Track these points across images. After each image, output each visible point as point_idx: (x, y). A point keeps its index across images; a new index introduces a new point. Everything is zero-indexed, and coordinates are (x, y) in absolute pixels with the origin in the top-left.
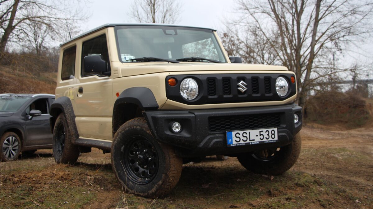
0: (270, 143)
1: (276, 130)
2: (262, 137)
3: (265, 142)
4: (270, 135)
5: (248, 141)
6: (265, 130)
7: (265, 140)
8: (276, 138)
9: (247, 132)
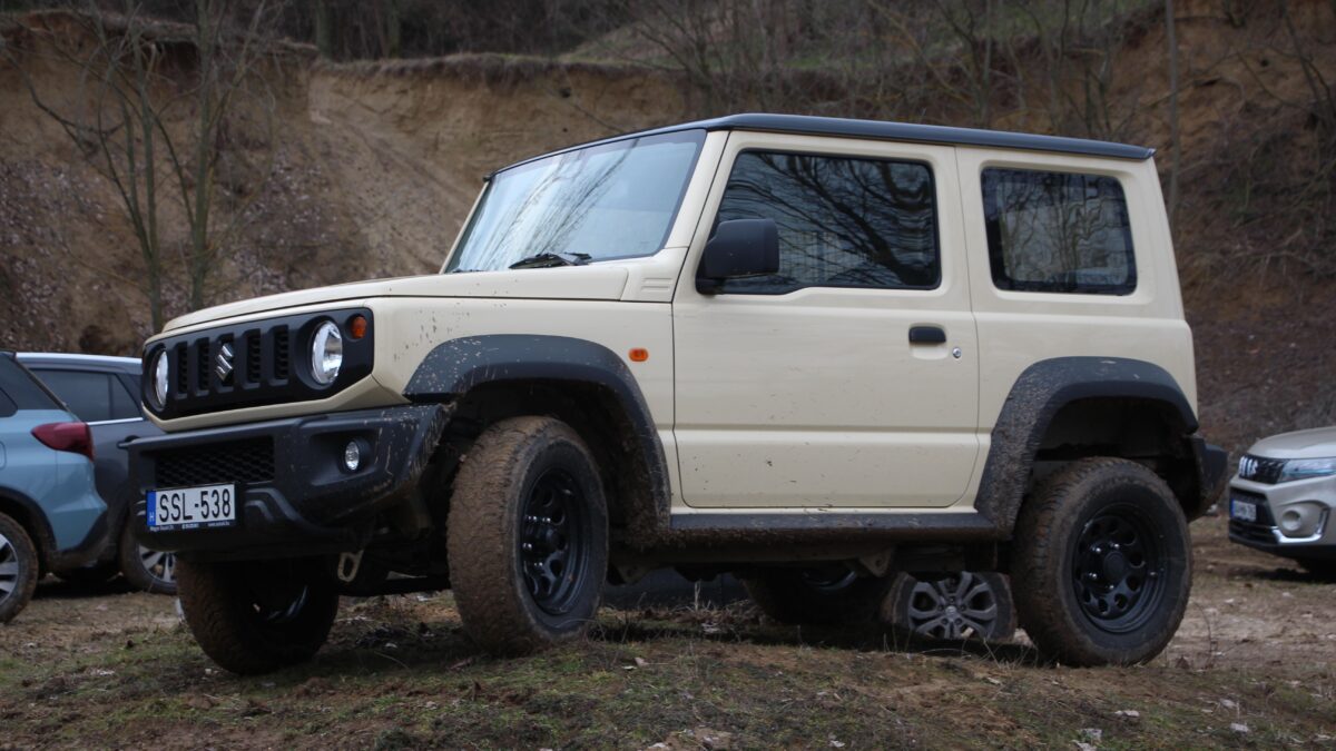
0: (221, 527)
1: (231, 488)
2: (204, 509)
3: (210, 525)
4: (221, 504)
5: (181, 521)
6: (210, 489)
7: (211, 518)
8: (232, 516)
9: (179, 492)
